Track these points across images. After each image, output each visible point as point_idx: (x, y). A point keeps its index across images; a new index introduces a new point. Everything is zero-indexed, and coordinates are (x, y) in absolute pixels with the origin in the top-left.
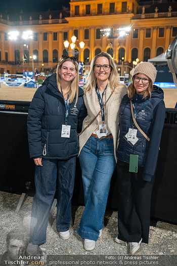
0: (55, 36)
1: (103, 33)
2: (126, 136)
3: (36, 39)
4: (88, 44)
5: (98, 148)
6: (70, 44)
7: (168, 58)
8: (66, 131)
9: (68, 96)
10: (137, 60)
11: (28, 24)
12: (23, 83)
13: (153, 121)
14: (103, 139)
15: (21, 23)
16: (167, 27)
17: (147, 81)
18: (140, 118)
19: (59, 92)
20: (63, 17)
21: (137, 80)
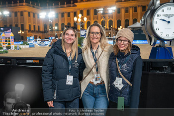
0: (69, 14)
1: (99, 11)
2: (114, 83)
3: (57, 17)
4: (89, 18)
5: (95, 92)
6: (78, 19)
7: (142, 25)
8: (70, 80)
9: (71, 54)
10: (121, 27)
11: (52, 8)
12: (49, 44)
13: (133, 71)
14: (98, 85)
15: (48, 7)
16: (139, 6)
17: (127, 42)
18: (124, 69)
19: (64, 52)
20: (73, 3)
21: (120, 42)
